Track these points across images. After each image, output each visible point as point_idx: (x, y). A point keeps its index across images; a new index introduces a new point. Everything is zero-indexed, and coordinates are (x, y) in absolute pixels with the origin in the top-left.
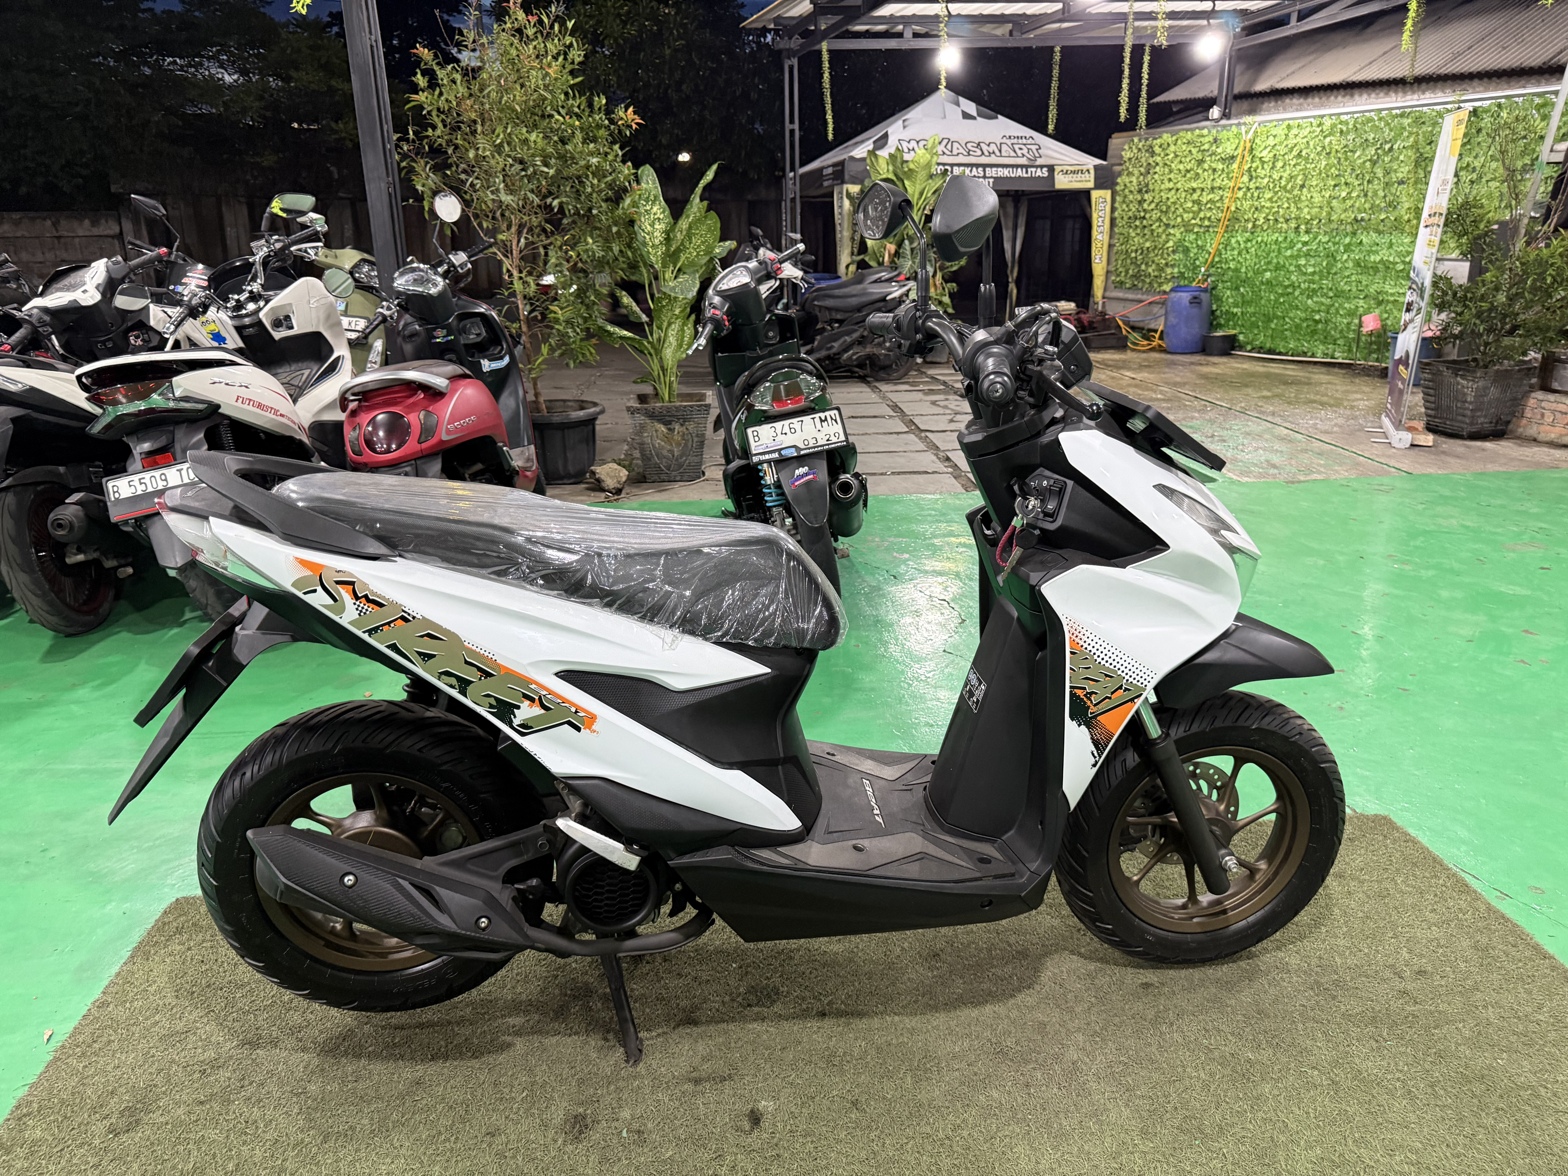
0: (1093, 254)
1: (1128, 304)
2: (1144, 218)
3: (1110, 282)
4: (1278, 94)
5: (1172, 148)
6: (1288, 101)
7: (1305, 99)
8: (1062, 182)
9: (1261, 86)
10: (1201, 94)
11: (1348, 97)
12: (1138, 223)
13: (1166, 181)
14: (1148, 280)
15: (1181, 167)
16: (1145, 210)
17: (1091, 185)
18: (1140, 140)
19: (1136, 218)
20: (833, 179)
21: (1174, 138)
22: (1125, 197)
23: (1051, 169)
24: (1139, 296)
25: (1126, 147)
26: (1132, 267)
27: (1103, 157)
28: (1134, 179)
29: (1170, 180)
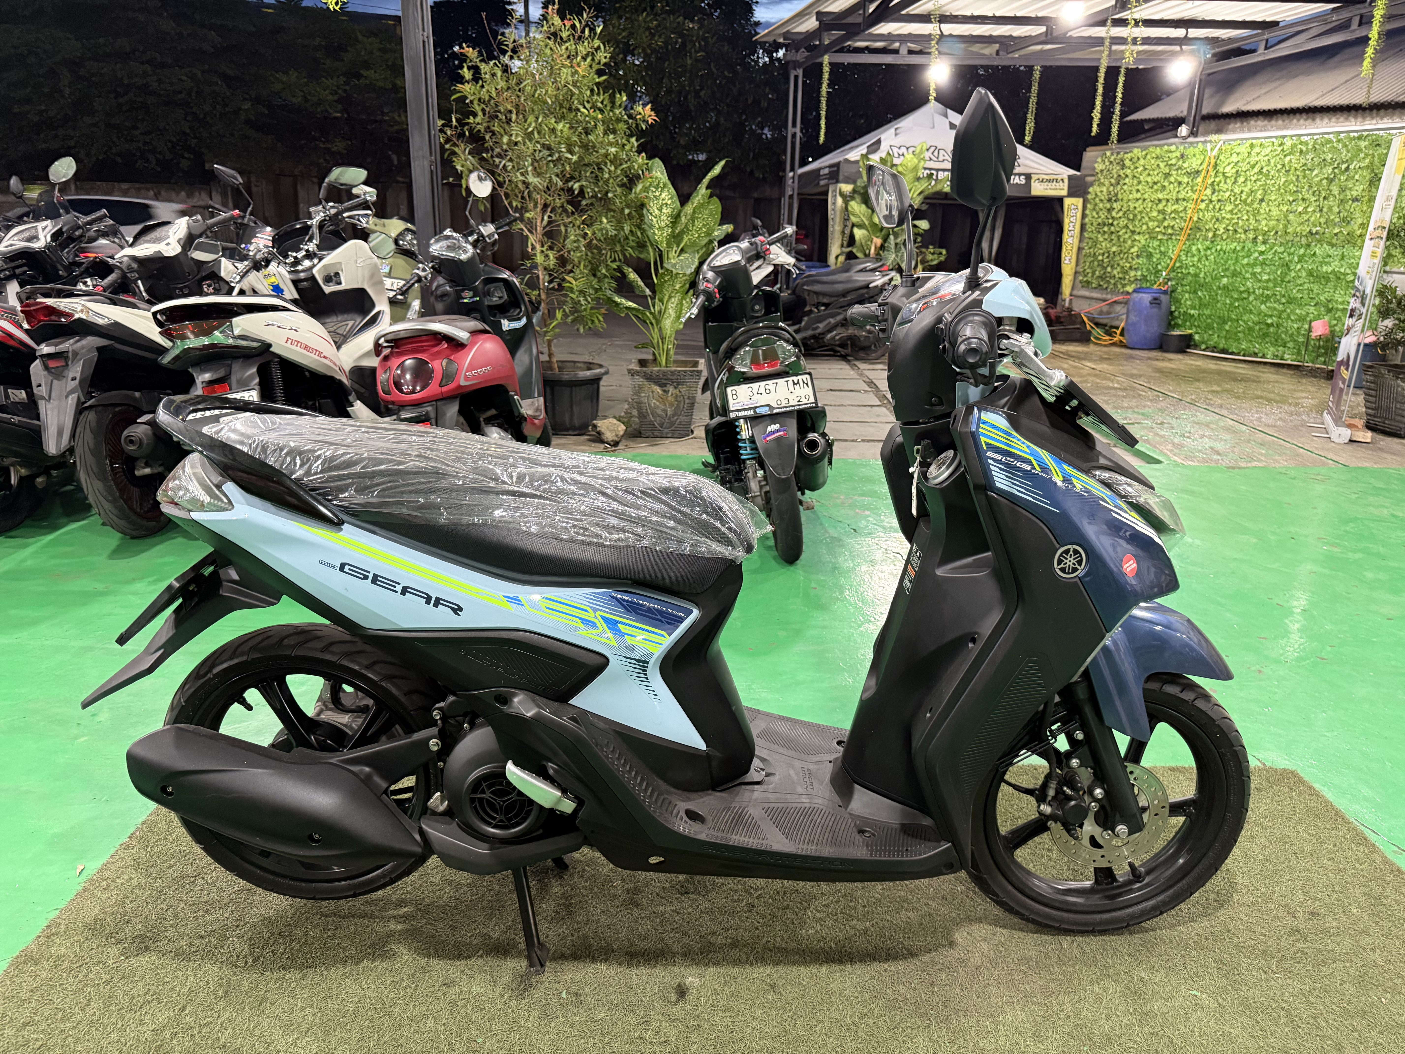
0: (1063, 255)
1: (1093, 302)
2: (1112, 224)
3: (1077, 281)
4: (1243, 116)
5: (1142, 162)
6: (1252, 122)
7: (1269, 121)
8: (1038, 190)
9: (1229, 108)
10: (1171, 114)
11: (1310, 121)
12: (1106, 229)
13: (1134, 192)
14: (1112, 281)
15: (1149, 179)
16: (1113, 218)
17: (1064, 193)
18: (1112, 154)
19: (1105, 225)
20: (829, 179)
21: (1144, 153)
22: (1096, 205)
23: (1028, 177)
24: (1104, 296)
25: (1099, 160)
26: (1099, 269)
27: (1078, 168)
28: (1104, 189)
29: (1138, 191)
